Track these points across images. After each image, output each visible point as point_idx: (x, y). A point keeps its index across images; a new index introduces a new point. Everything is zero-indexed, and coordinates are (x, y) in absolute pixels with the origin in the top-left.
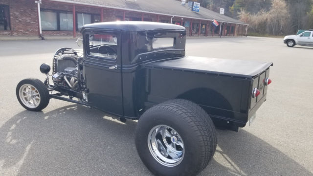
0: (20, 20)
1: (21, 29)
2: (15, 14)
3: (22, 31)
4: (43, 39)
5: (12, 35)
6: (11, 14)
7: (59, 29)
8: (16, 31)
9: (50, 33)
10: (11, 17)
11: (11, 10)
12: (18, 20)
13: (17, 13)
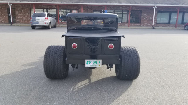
0: (146, 18)
1: (146, 23)
2: (144, 15)
3: (146, 24)
4: (153, 28)
5: (140, 26)
6: (142, 15)
7: (169, 23)
8: (143, 24)
9: (163, 25)
10: (142, 17)
11: (142, 13)
12: (145, 18)
13: (145, 15)
